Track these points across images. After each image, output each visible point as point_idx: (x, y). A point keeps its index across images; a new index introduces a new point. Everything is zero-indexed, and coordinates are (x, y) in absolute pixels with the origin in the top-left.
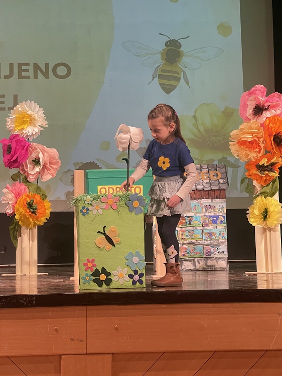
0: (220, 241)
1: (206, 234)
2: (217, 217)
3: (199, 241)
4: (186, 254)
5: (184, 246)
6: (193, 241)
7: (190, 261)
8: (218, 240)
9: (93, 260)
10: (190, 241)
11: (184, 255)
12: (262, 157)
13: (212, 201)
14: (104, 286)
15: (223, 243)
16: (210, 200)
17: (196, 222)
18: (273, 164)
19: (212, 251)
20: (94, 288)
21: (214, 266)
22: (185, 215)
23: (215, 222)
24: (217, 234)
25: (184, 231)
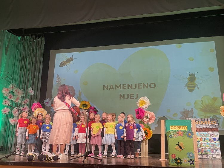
2: (216, 138)
3: (209, 148)
4: (204, 152)
5: (203, 149)
7: (206, 155)
8: (216, 147)
10: (205, 147)
13: (213, 132)
15: (219, 149)
16: (212, 132)
17: (207, 140)
19: (214, 151)
20: (175, 165)
21: (216, 157)
22: (202, 137)
23: (215, 140)
24: (216, 145)
25: (202, 143)
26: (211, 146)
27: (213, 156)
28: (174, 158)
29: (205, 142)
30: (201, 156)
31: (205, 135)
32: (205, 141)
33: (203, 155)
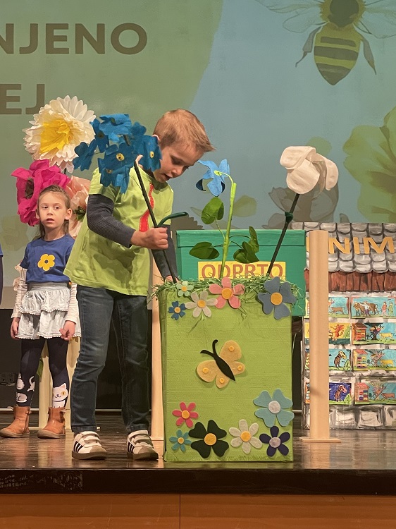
3: (393, 373)
4: (365, 396)
5: (363, 381)
6: (381, 372)
7: (374, 410)
9: (192, 406)
10: (374, 371)
11: (361, 399)
14: (213, 457)
17: (387, 335)
20: (193, 459)
22: (365, 321)
25: (363, 352)
28: (189, 425)
29: (377, 347)
30: (351, 416)
31: (378, 309)
33: (363, 410)
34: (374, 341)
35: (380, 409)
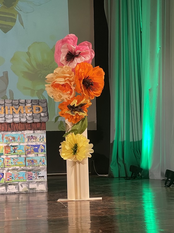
0: (41, 167)
1: (28, 161)
2: (38, 146)
3: (22, 168)
4: (10, 179)
5: (9, 172)
6: (17, 167)
7: (14, 185)
8: (39, 166)
10: (14, 167)
11: (8, 180)
12: (73, 99)
13: (34, 133)
15: (43, 169)
16: (32, 132)
17: (20, 151)
18: (82, 105)
19: (33, 175)
21: (35, 189)
22: (10, 145)
23: (36, 150)
24: (38, 161)
25: (9, 159)
26: (27, 163)
27: (31, 186)
29: (16, 156)
30: (4, 188)
31: (16, 139)
32: (14, 152)
33: (9, 185)
34: (14, 154)
35: (17, 184)
